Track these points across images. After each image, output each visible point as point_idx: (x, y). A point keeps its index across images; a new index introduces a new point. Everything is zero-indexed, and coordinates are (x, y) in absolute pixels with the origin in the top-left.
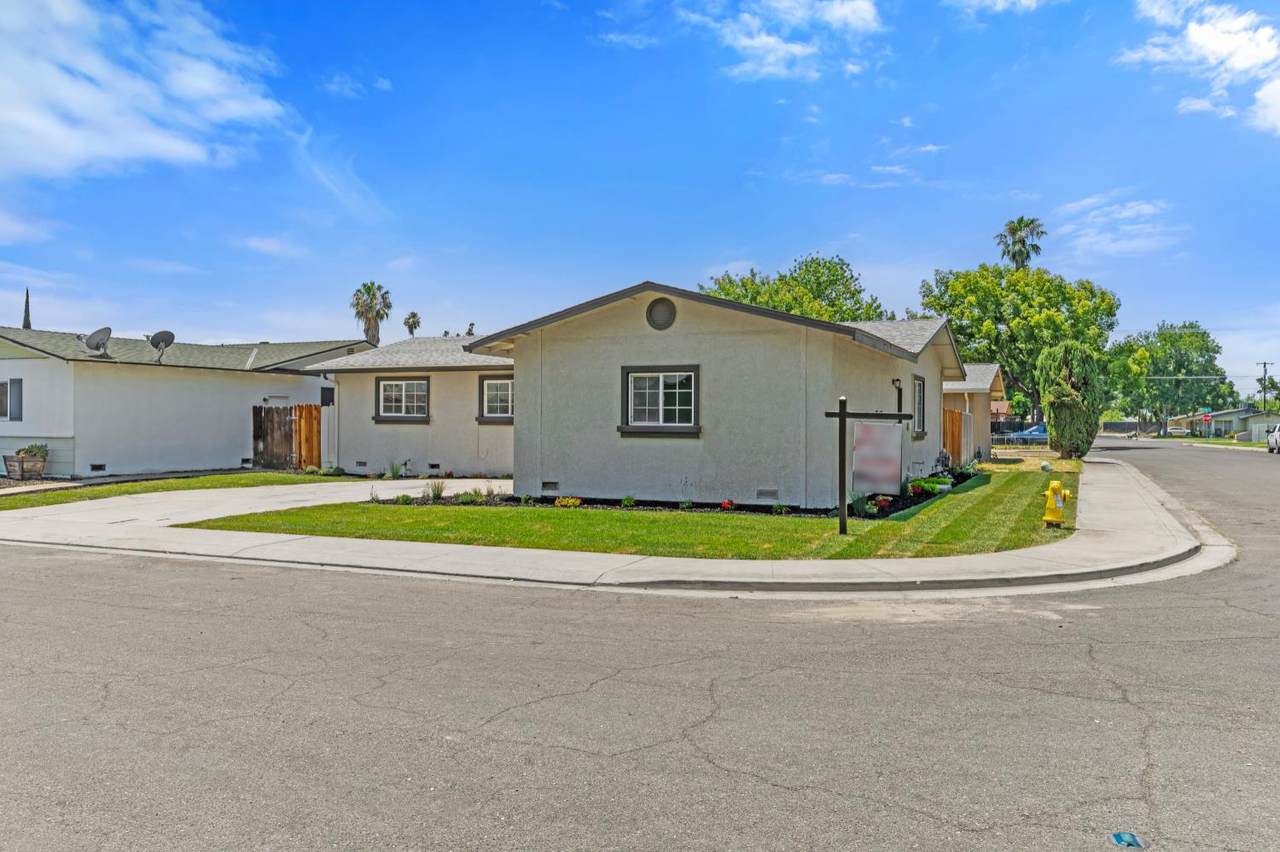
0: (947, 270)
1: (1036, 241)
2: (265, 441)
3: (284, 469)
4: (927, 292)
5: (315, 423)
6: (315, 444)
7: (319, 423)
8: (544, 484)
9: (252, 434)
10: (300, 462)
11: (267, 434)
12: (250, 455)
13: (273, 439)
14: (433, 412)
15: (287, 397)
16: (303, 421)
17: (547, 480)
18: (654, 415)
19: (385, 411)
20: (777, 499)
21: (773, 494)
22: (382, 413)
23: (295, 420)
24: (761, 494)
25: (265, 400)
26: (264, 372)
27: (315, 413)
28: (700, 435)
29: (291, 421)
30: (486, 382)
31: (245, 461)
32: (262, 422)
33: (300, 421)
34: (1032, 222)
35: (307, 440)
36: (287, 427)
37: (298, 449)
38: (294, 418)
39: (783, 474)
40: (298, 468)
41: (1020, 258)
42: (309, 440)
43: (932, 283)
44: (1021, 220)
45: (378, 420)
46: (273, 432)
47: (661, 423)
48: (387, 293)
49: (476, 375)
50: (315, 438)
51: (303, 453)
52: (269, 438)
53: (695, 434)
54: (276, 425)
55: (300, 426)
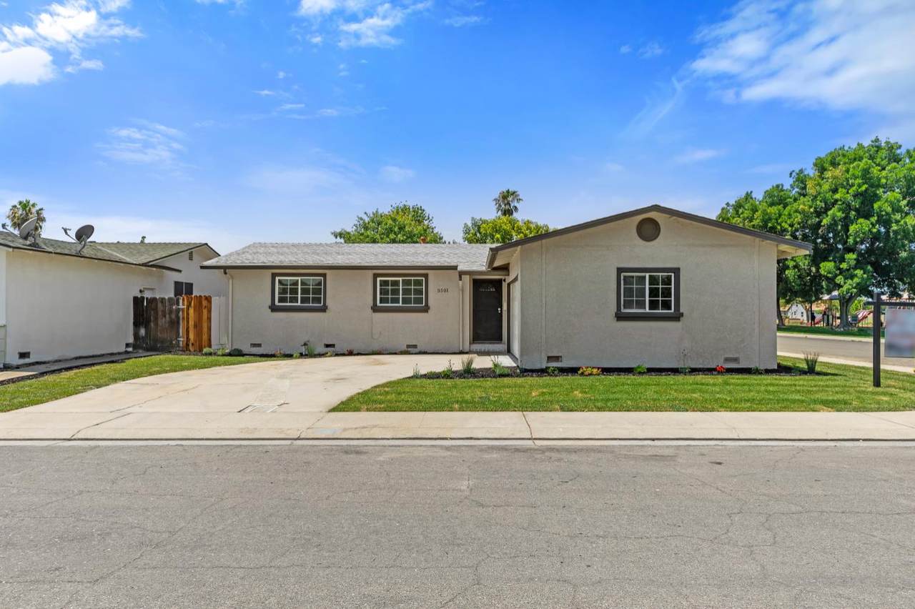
0: (478, 218)
1: (516, 204)
2: (146, 327)
3: (170, 352)
4: (467, 231)
5: (205, 312)
6: (205, 330)
7: (209, 311)
8: (548, 357)
9: (132, 321)
10: (187, 345)
11: (150, 321)
12: (131, 340)
13: (156, 324)
14: (329, 303)
15: (152, 289)
16: (191, 311)
17: (550, 355)
18: (641, 304)
19: (279, 302)
20: (739, 363)
21: (736, 360)
22: (277, 303)
23: (183, 310)
24: (727, 360)
25: (141, 291)
26: (148, 266)
27: (205, 303)
28: (681, 319)
29: (178, 310)
30: (378, 279)
31: (127, 345)
32: (143, 311)
33: (188, 309)
34: (514, 193)
35: (195, 326)
36: (173, 316)
37: (185, 332)
38: (181, 306)
39: (742, 345)
40: (186, 350)
41: (508, 212)
42: (198, 326)
43: (470, 225)
44: (508, 192)
45: (274, 308)
46: (156, 319)
47: (647, 310)
48: (41, 209)
49: (370, 273)
50: (205, 325)
51: (192, 336)
52: (152, 325)
53: (677, 317)
54: (160, 313)
55: (188, 314)
